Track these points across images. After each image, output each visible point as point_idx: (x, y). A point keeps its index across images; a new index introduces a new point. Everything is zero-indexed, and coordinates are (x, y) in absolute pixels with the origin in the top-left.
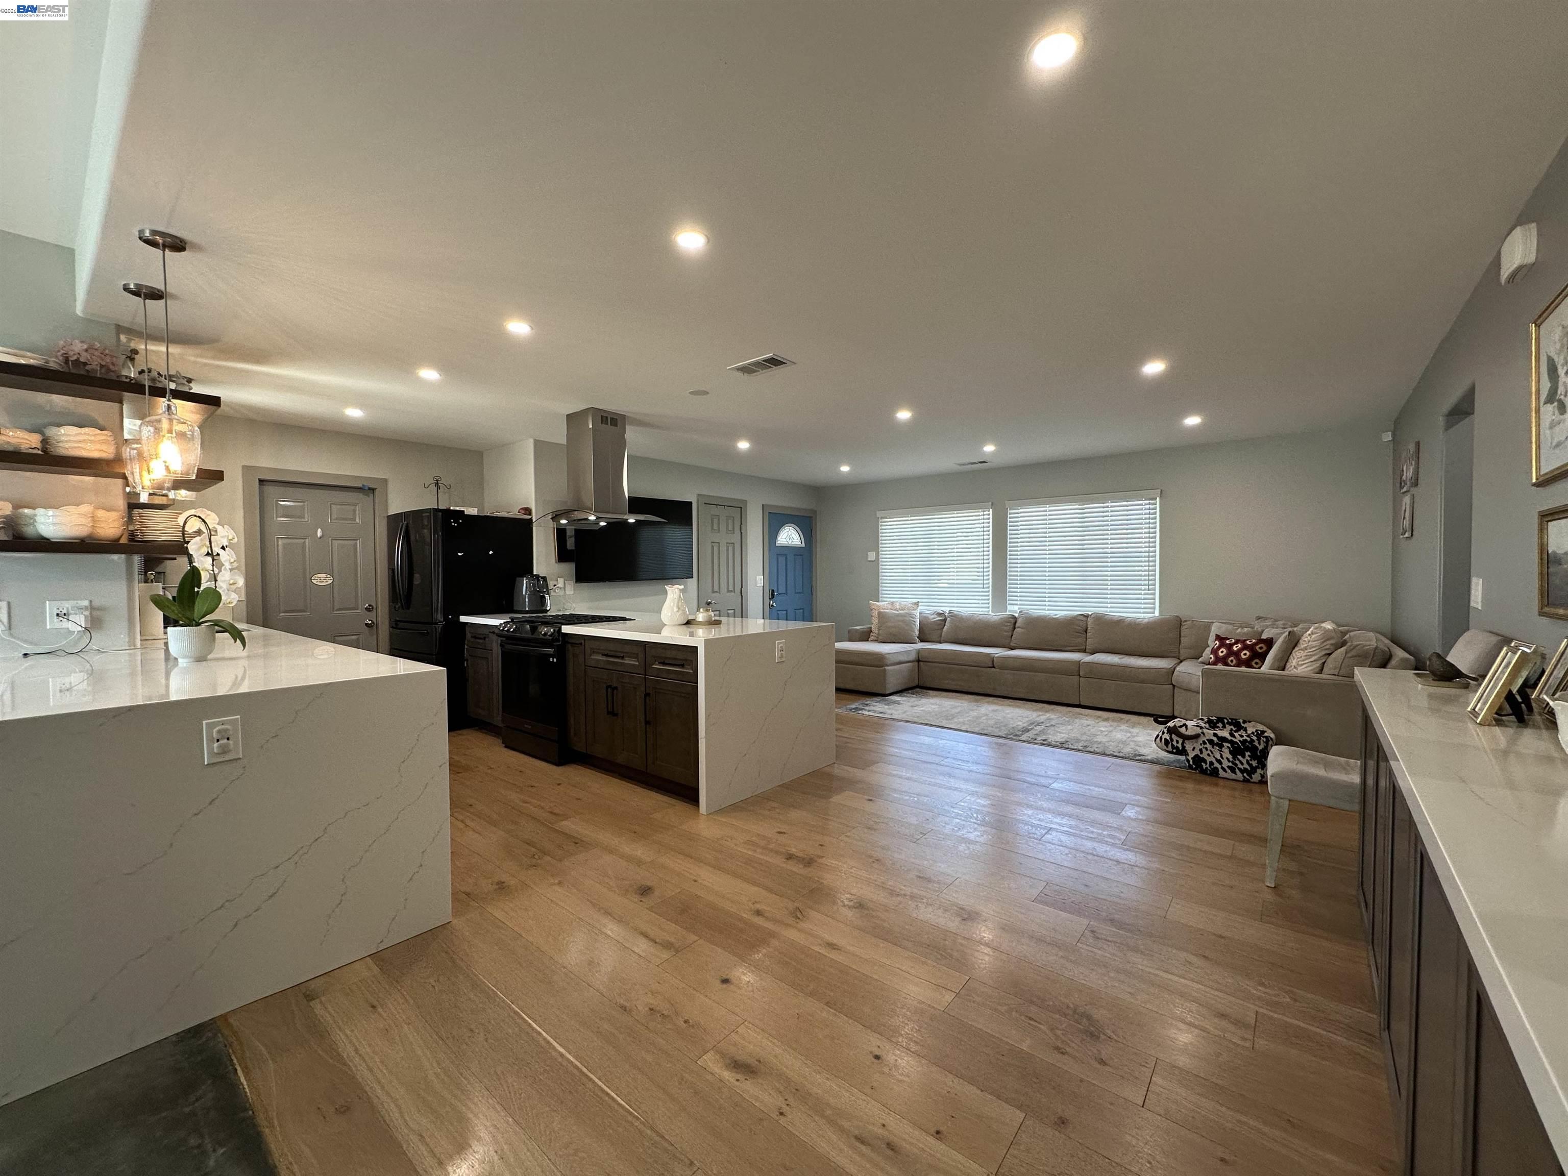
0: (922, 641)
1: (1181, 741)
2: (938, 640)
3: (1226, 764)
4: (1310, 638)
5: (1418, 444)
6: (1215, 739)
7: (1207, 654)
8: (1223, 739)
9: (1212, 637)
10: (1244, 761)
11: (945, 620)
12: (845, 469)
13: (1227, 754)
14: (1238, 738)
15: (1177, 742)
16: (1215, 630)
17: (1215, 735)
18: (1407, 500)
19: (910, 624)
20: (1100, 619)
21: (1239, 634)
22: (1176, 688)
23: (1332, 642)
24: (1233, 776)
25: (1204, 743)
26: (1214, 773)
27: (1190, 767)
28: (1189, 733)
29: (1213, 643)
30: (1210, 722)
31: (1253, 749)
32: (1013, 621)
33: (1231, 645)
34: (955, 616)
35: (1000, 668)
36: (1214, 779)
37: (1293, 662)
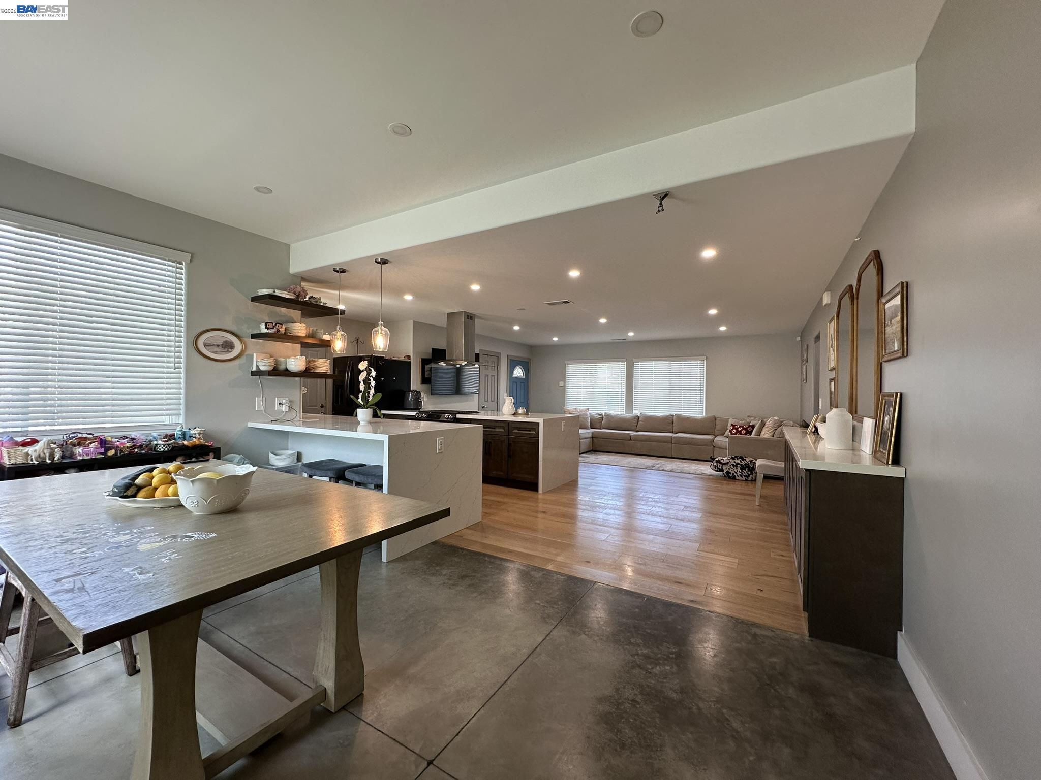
0: (591, 428)
1: (721, 465)
2: (599, 427)
3: (739, 474)
4: (769, 423)
5: (808, 345)
6: (735, 464)
7: (727, 432)
8: (738, 464)
9: (729, 425)
10: (746, 472)
11: (603, 418)
12: (555, 339)
13: (739, 469)
14: (743, 463)
15: (720, 466)
16: (731, 421)
17: (735, 462)
18: (804, 367)
19: (586, 419)
20: (679, 416)
21: (741, 423)
22: (715, 448)
23: (777, 424)
24: (741, 479)
25: (730, 466)
26: (734, 478)
27: (725, 476)
28: (724, 462)
29: (730, 427)
30: (732, 457)
31: (749, 467)
32: (637, 418)
33: (738, 428)
34: (608, 415)
35: (634, 440)
36: (734, 480)
37: (763, 433)
